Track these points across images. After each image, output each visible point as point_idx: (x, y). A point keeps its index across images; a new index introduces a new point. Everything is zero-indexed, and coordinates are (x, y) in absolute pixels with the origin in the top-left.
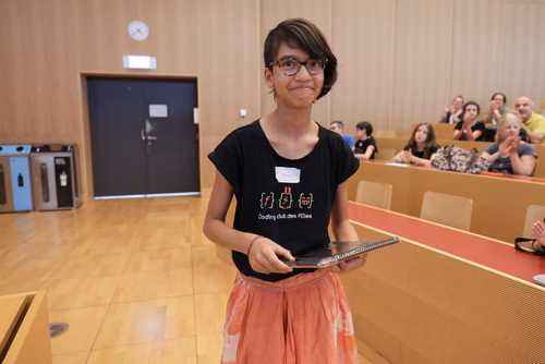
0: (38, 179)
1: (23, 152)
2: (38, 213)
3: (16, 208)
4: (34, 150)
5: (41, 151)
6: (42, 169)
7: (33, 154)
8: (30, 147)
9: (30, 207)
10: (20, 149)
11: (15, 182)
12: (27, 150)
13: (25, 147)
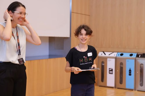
0: (138, 72)
1: (133, 56)
2: (136, 92)
3: (127, 87)
4: (138, 56)
5: (141, 57)
6: (141, 67)
7: (137, 58)
8: (136, 54)
9: (133, 88)
10: (131, 55)
11: (128, 73)
12: (135, 56)
13: (134, 54)
